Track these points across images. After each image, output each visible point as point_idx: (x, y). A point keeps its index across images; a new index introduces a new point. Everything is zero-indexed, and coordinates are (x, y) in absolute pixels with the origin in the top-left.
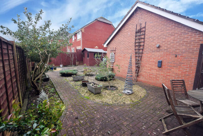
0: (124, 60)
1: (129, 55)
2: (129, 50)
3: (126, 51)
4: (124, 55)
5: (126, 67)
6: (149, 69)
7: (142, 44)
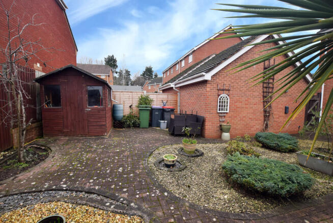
0: (246, 108)
1: (254, 99)
2: (254, 92)
3: (250, 92)
4: (246, 99)
5: (250, 119)
6: (278, 116)
7: (271, 85)
